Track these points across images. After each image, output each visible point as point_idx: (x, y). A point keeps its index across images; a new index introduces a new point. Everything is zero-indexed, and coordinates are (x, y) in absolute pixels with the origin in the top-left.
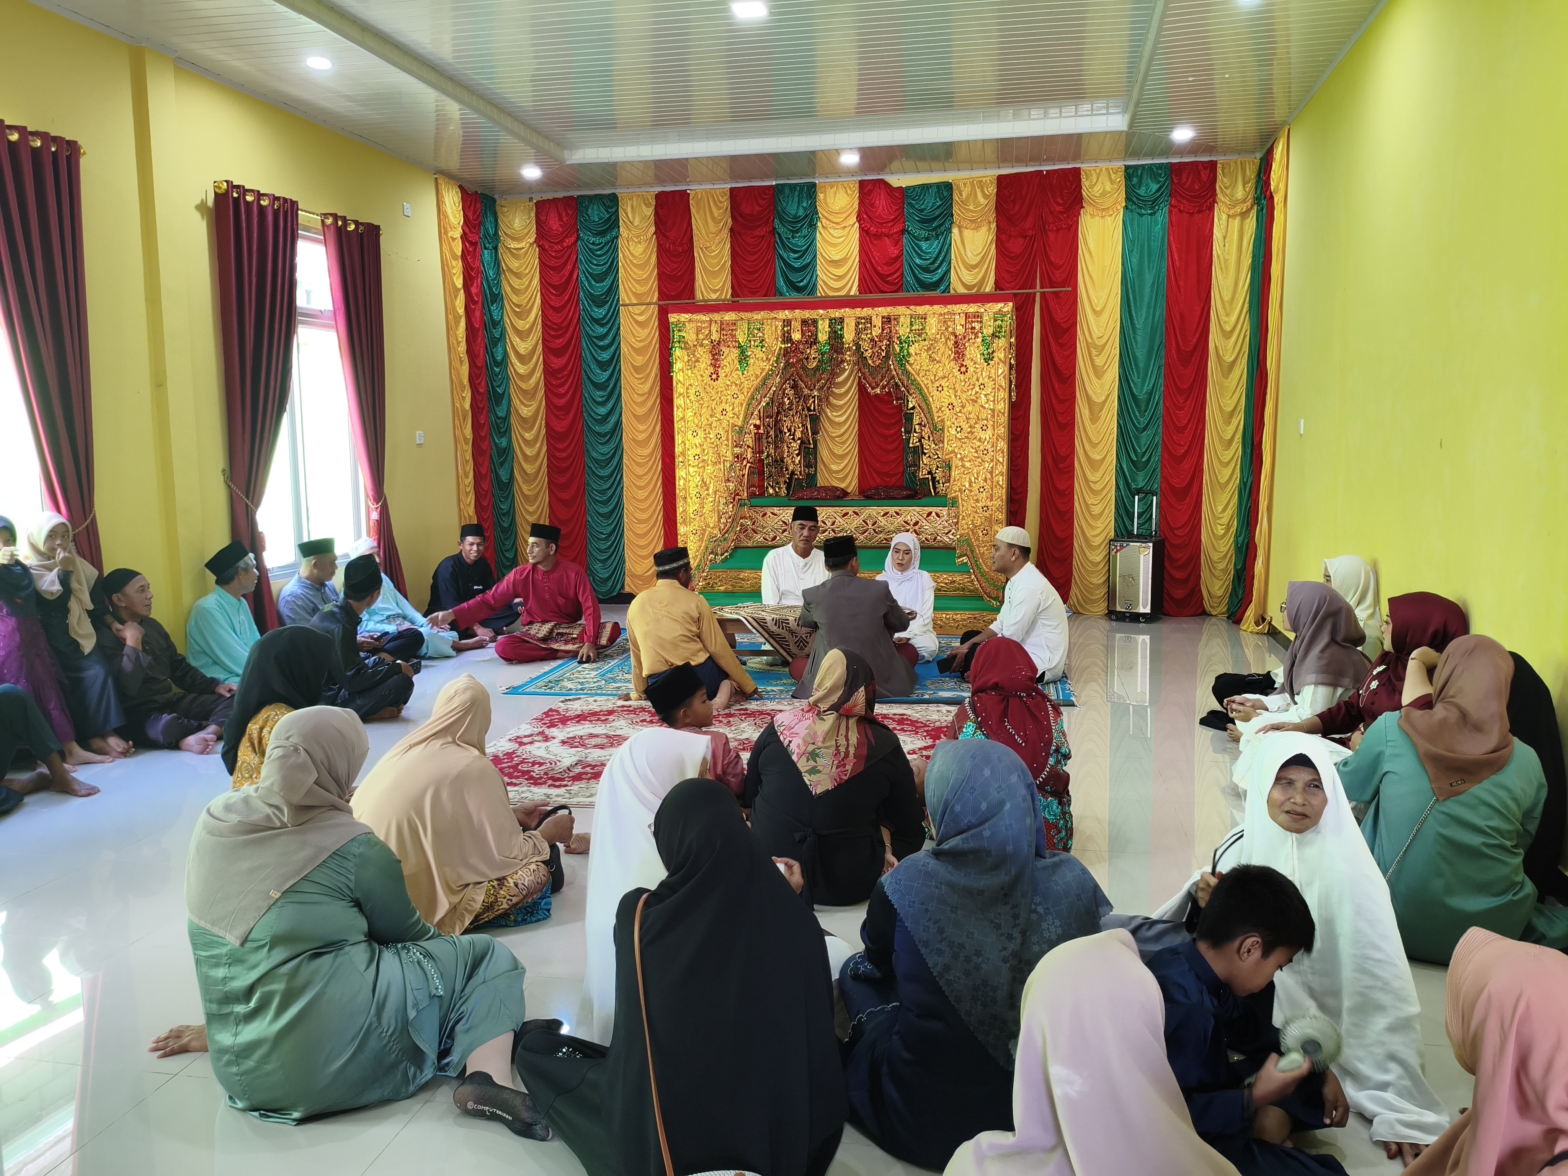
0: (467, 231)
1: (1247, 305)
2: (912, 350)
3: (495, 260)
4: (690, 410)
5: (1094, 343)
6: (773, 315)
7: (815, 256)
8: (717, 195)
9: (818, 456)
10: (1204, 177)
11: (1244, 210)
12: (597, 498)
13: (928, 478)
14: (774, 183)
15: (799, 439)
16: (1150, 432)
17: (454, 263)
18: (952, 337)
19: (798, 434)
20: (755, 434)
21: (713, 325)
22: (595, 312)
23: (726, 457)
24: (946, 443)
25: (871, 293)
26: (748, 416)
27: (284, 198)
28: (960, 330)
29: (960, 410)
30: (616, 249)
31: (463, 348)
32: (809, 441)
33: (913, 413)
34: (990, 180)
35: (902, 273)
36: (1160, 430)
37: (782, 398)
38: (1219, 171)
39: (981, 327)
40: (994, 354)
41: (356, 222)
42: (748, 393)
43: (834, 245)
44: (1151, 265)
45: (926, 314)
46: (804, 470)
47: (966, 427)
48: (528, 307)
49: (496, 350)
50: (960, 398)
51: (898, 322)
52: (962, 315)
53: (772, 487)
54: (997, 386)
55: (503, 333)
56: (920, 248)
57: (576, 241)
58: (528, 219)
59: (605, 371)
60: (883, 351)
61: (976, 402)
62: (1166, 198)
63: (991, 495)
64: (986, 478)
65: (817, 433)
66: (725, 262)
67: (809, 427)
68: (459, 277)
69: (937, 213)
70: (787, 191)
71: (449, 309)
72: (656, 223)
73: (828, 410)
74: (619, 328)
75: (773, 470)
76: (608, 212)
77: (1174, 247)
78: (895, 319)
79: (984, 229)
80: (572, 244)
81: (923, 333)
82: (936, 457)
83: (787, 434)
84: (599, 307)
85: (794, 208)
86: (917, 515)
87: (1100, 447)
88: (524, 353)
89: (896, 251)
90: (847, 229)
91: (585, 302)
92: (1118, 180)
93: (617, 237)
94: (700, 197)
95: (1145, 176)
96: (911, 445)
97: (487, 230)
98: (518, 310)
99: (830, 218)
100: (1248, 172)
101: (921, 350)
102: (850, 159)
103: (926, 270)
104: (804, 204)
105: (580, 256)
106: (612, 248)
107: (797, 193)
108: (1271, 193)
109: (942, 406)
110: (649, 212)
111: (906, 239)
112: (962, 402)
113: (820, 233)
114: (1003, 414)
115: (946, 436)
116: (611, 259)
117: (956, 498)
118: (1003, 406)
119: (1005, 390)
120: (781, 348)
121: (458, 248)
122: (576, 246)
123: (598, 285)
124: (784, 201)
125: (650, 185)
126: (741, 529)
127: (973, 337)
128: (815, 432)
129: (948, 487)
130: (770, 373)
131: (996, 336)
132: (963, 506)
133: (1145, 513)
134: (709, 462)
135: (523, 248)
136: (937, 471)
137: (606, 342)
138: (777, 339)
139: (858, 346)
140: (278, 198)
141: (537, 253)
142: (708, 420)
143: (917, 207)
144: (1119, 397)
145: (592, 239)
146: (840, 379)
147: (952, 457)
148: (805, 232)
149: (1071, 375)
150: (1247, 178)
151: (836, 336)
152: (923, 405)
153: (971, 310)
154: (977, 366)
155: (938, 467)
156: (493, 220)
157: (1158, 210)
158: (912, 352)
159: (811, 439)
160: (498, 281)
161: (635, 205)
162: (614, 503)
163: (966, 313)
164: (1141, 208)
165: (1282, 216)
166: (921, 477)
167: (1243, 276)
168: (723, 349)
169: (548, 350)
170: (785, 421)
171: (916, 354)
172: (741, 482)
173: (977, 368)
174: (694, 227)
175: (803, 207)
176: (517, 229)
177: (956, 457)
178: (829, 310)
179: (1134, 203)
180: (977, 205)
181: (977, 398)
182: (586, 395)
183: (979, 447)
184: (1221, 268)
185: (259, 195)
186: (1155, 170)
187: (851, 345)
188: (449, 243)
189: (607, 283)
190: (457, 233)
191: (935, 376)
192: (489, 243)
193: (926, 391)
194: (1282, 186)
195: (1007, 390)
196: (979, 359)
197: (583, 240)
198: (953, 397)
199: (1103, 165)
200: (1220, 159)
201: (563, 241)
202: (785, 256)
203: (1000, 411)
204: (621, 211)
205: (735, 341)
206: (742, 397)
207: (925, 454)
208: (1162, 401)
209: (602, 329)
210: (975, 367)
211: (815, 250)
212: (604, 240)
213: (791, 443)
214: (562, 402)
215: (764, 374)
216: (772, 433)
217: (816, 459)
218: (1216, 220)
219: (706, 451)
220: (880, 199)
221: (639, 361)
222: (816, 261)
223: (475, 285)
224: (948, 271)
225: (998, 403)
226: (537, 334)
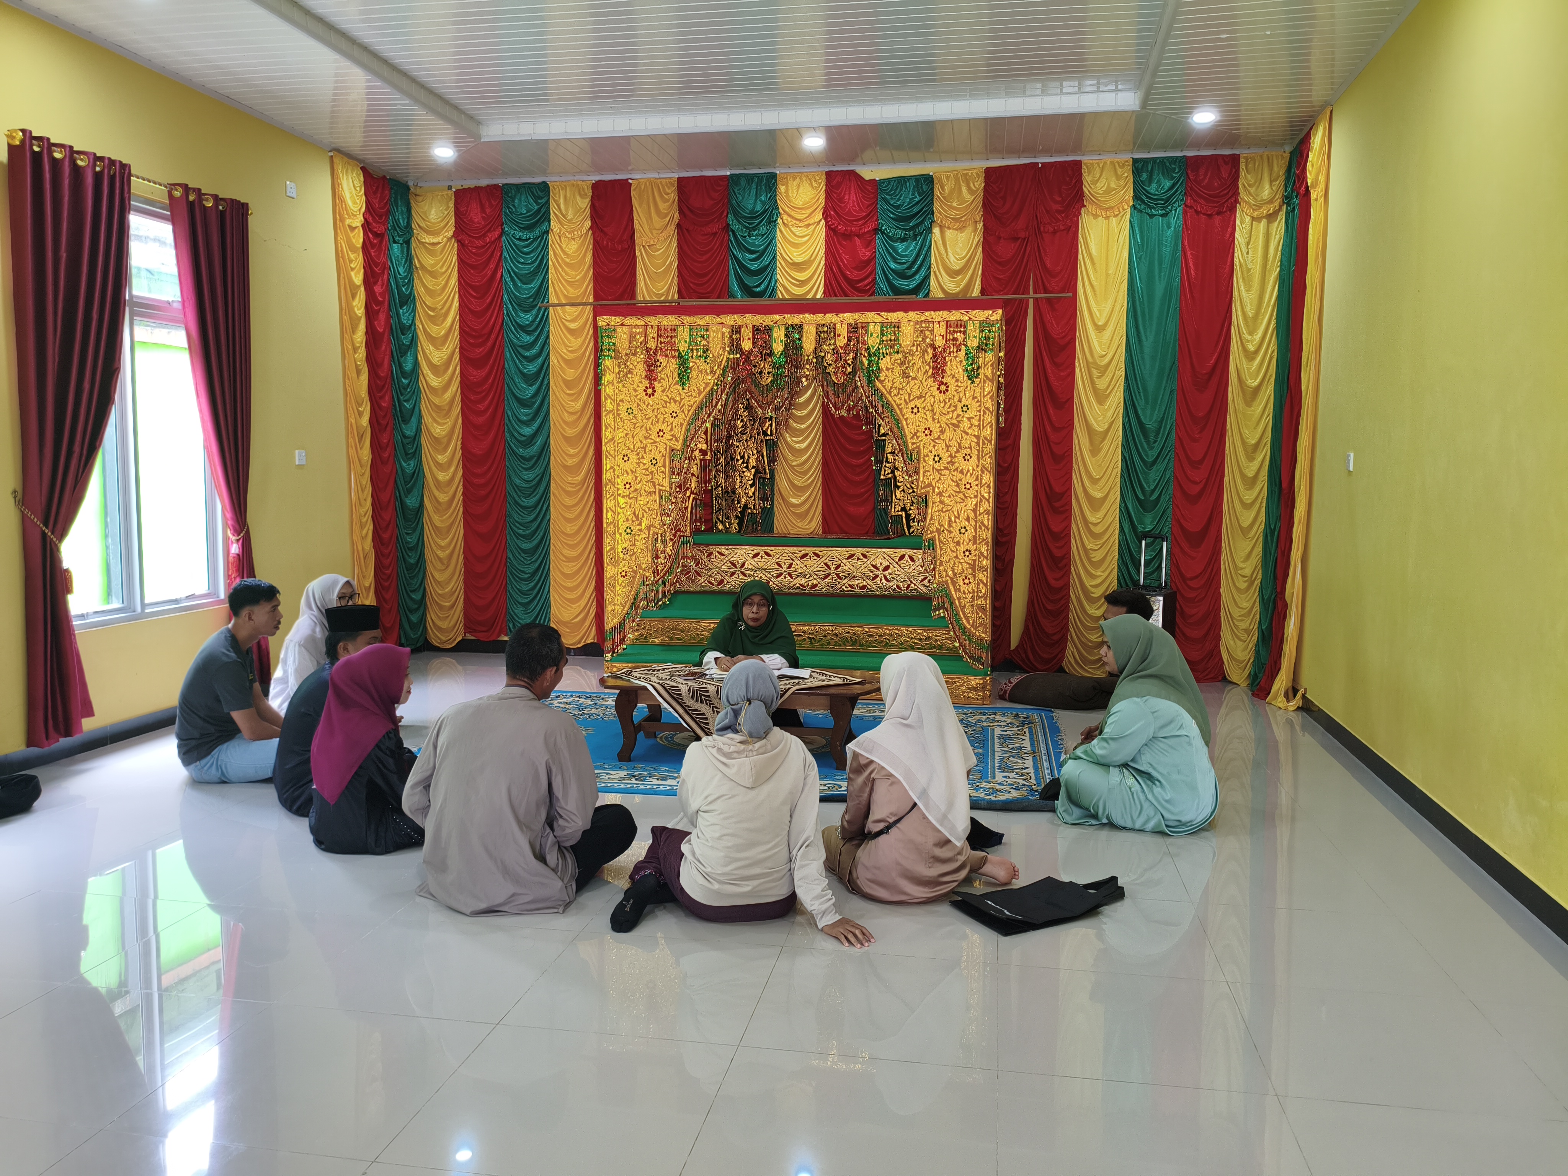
0: (370, 220)
1: (1273, 322)
2: (883, 364)
3: (407, 256)
4: (621, 430)
5: (1095, 363)
6: (719, 320)
7: (774, 257)
8: (663, 186)
9: (776, 488)
10: (1224, 174)
11: (1271, 211)
12: (520, 532)
13: (901, 516)
14: (728, 173)
15: (753, 467)
16: (1160, 467)
17: (352, 256)
18: (930, 350)
19: (753, 462)
20: (701, 460)
21: (649, 330)
22: (521, 317)
23: (662, 486)
24: (921, 475)
25: (836, 296)
26: (689, 438)
27: (109, 159)
28: (939, 342)
29: (939, 436)
30: (546, 246)
31: (362, 353)
32: (765, 469)
33: (885, 440)
34: (977, 174)
35: (875, 279)
36: (1172, 465)
37: (735, 420)
38: (1242, 166)
39: (965, 338)
40: (980, 371)
41: (216, 197)
42: (689, 411)
43: (796, 245)
44: (1163, 274)
45: (899, 322)
46: (759, 504)
47: (945, 456)
48: (443, 311)
49: (406, 359)
50: (938, 422)
51: (867, 331)
52: (942, 323)
53: (722, 522)
54: (983, 408)
55: (414, 340)
56: (895, 250)
57: (500, 236)
58: (446, 210)
59: (531, 385)
60: (849, 365)
61: (958, 426)
62: (1181, 197)
63: (975, 537)
64: (968, 516)
65: (774, 461)
66: (671, 263)
67: (765, 453)
68: (358, 272)
69: (916, 210)
70: (743, 182)
71: (345, 309)
72: (592, 217)
73: (787, 435)
74: (548, 337)
75: (723, 503)
76: (537, 204)
77: (1189, 254)
78: (863, 327)
79: (969, 230)
80: (496, 239)
81: (894, 345)
82: (911, 491)
83: (740, 462)
84: (526, 311)
85: (751, 202)
86: (888, 558)
87: (1102, 483)
88: (438, 363)
89: (867, 254)
90: (812, 227)
91: (510, 306)
92: (1126, 175)
93: (547, 232)
94: (643, 187)
95: (1156, 171)
96: (882, 477)
97: (397, 222)
98: (432, 314)
99: (792, 213)
100: (1276, 169)
101: (893, 365)
102: (814, 143)
103: (902, 275)
104: (763, 198)
105: (505, 254)
106: (542, 244)
107: (754, 186)
108: (1307, 187)
109: (918, 431)
110: (584, 203)
111: (879, 239)
112: (941, 426)
113: (781, 231)
114: (990, 441)
115: (922, 466)
116: (540, 257)
117: (932, 539)
118: (989, 432)
119: (992, 413)
120: (728, 358)
121: (358, 238)
122: (500, 241)
123: (525, 286)
124: (740, 194)
125: (587, 173)
126: (682, 571)
127: (955, 350)
128: (772, 461)
129: (924, 526)
130: (715, 388)
131: (982, 349)
132: (941, 549)
133: (1154, 562)
134: (643, 491)
135: (440, 243)
136: (912, 508)
137: (534, 352)
138: (724, 349)
139: (820, 360)
140: (101, 159)
141: (456, 249)
142: (641, 442)
143: (892, 202)
144: (1124, 425)
145: (519, 234)
146: (802, 400)
147: (928, 492)
148: (763, 229)
149: (1069, 399)
150: (1274, 175)
151: (793, 348)
152: (896, 430)
153: (953, 318)
154: (959, 384)
155: (913, 502)
156: (405, 210)
157: (1171, 211)
158: (883, 366)
159: (767, 468)
160: (410, 279)
161: (568, 195)
162: (539, 537)
163: (947, 322)
164: (1150, 208)
165: (1322, 213)
166: (893, 514)
167: (1270, 287)
168: (662, 359)
169: (465, 360)
170: (737, 447)
171: (888, 369)
172: (684, 516)
173: (960, 387)
174: (636, 222)
175: (761, 201)
176: (433, 221)
177: (934, 491)
178: (786, 316)
179: (1143, 202)
180: (962, 201)
181: (959, 422)
182: (510, 413)
183: (960, 480)
184: (1243, 278)
185: (71, 151)
186: (1168, 164)
187: (811, 357)
188: (346, 232)
189: (535, 285)
190: (358, 221)
191: (910, 395)
192: (400, 236)
193: (898, 412)
194: (1322, 178)
195: (995, 413)
196: (961, 375)
197: (508, 235)
198: (931, 421)
199: (1108, 158)
200: (1243, 152)
201: (484, 235)
202: (740, 256)
203: (985, 438)
204: (552, 203)
205: (675, 350)
206: (681, 416)
207: (898, 487)
208: (1174, 430)
209: (528, 338)
210: (957, 386)
211: (775, 251)
212: (531, 235)
213: (744, 472)
214: (481, 420)
215: (708, 389)
216: (722, 460)
217: (772, 490)
218: (1238, 222)
219: (639, 479)
220: (850, 194)
221: (571, 374)
222: (775, 263)
223: (380, 283)
224: (927, 277)
225: (983, 428)
226: (454, 342)
